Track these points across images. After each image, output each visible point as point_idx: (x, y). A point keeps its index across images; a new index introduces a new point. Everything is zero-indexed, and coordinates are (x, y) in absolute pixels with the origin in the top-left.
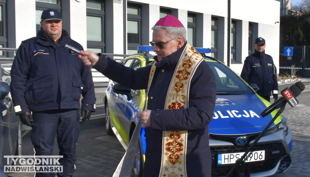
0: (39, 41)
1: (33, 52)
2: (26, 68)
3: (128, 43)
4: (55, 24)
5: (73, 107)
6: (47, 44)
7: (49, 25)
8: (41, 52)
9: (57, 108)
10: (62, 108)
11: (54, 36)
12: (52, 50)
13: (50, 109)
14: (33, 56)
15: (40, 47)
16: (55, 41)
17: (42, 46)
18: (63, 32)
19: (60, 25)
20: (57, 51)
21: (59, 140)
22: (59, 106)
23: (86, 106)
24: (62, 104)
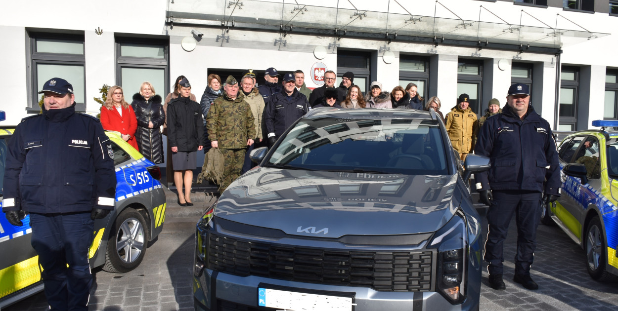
0: (504, 117)
1: (497, 129)
2: (489, 143)
3: (560, 116)
4: (521, 100)
5: (535, 189)
6: (511, 120)
7: (515, 100)
8: (505, 129)
9: (517, 188)
10: (523, 188)
11: (519, 112)
12: (517, 127)
13: (510, 189)
14: (497, 133)
15: (505, 123)
16: (521, 117)
17: (507, 123)
18: (528, 108)
19: (527, 99)
20: (521, 128)
21: (519, 222)
22: (520, 187)
23: (550, 190)
24: (523, 184)
